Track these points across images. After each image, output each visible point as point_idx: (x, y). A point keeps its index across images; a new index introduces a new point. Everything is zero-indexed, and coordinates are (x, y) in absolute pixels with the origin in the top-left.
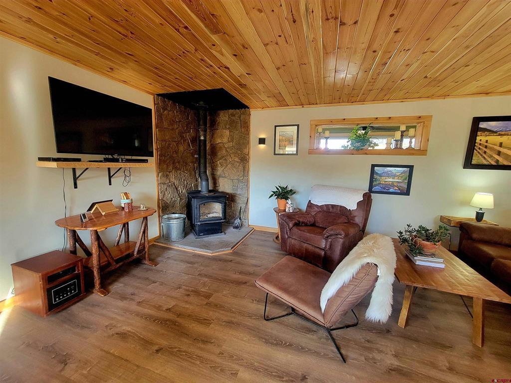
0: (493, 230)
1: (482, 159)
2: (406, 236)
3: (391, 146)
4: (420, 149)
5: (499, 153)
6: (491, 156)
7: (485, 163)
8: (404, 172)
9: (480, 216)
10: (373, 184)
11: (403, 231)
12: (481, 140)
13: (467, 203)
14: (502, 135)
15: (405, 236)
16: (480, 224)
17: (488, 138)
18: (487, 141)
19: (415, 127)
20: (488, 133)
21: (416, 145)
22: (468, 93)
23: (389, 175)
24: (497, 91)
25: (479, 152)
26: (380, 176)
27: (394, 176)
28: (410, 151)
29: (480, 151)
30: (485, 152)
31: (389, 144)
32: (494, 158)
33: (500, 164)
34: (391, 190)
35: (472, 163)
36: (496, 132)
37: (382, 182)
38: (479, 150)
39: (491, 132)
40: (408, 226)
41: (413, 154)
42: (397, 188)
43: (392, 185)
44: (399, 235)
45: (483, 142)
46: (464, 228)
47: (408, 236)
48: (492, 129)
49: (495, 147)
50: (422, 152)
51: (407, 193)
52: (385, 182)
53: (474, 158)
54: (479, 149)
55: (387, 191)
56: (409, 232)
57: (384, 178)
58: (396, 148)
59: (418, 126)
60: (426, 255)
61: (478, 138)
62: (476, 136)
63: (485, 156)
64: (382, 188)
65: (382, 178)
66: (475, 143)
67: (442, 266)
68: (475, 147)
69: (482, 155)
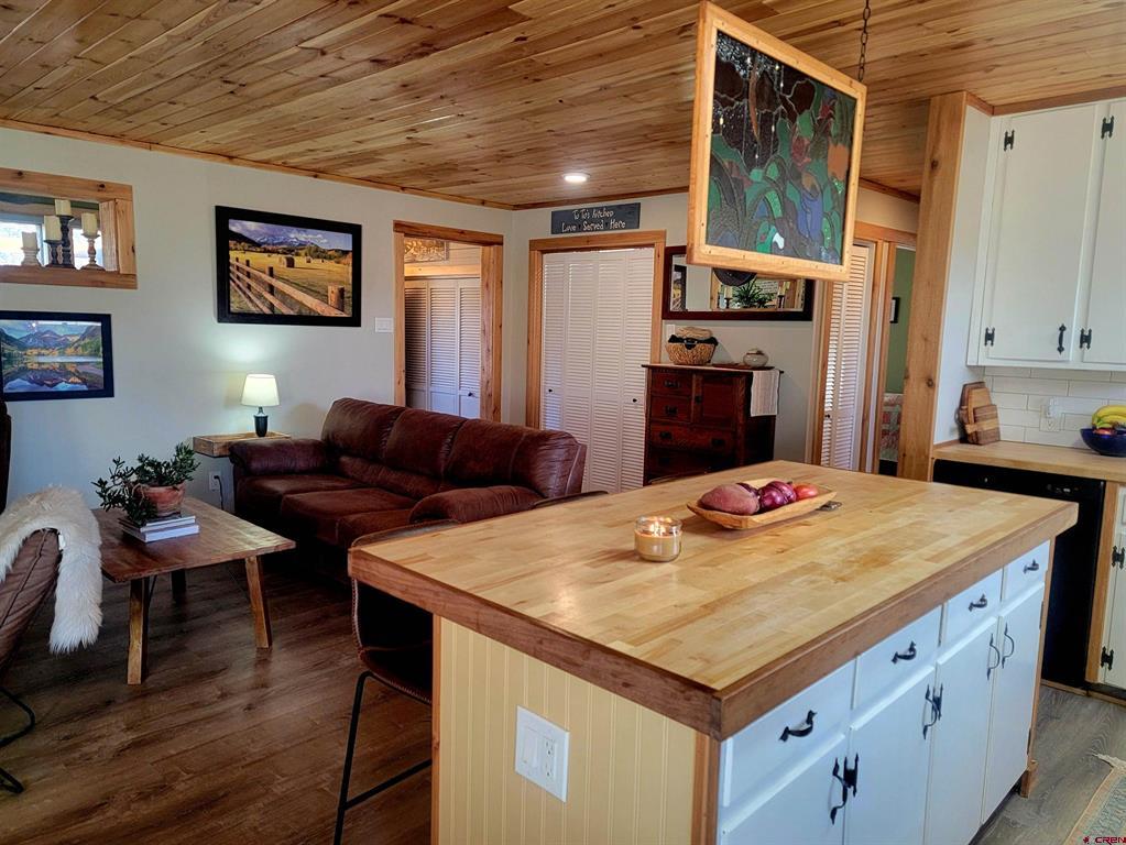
0: (282, 448)
1: (246, 300)
2: (116, 487)
3: (39, 256)
4: (118, 272)
5: (272, 289)
6: (260, 296)
7: (254, 310)
8: (89, 333)
9: (261, 425)
10: (4, 372)
11: (106, 478)
12: (237, 260)
13: (235, 401)
14: (268, 251)
15: (114, 489)
16: (264, 441)
17: (250, 256)
18: (248, 263)
19: (94, 208)
20: (247, 245)
21: (108, 259)
22: (199, 149)
23: (47, 343)
24: (247, 157)
25: (238, 286)
26: (22, 345)
27: (63, 345)
28: (94, 276)
29: (241, 285)
30: (249, 287)
31: (30, 247)
32: (266, 299)
33: (277, 312)
34: (63, 387)
35: (232, 309)
36: (258, 245)
37: (29, 366)
38: (237, 282)
39: (253, 245)
40: (117, 462)
41: (103, 284)
42: (77, 380)
43: (63, 373)
44: (100, 490)
45: (242, 265)
46: (238, 453)
47: (118, 488)
48: (253, 238)
49: (263, 276)
50: (123, 279)
51: (105, 389)
52: (40, 364)
53: (232, 299)
54: (238, 278)
55: (49, 389)
56: (120, 476)
57: (35, 352)
58: (54, 263)
59: (103, 206)
60: (164, 518)
61: (233, 254)
62: (229, 249)
63: (250, 294)
64: (30, 381)
65: (29, 352)
66: (229, 264)
67: (195, 529)
68: (231, 275)
69: (245, 293)
